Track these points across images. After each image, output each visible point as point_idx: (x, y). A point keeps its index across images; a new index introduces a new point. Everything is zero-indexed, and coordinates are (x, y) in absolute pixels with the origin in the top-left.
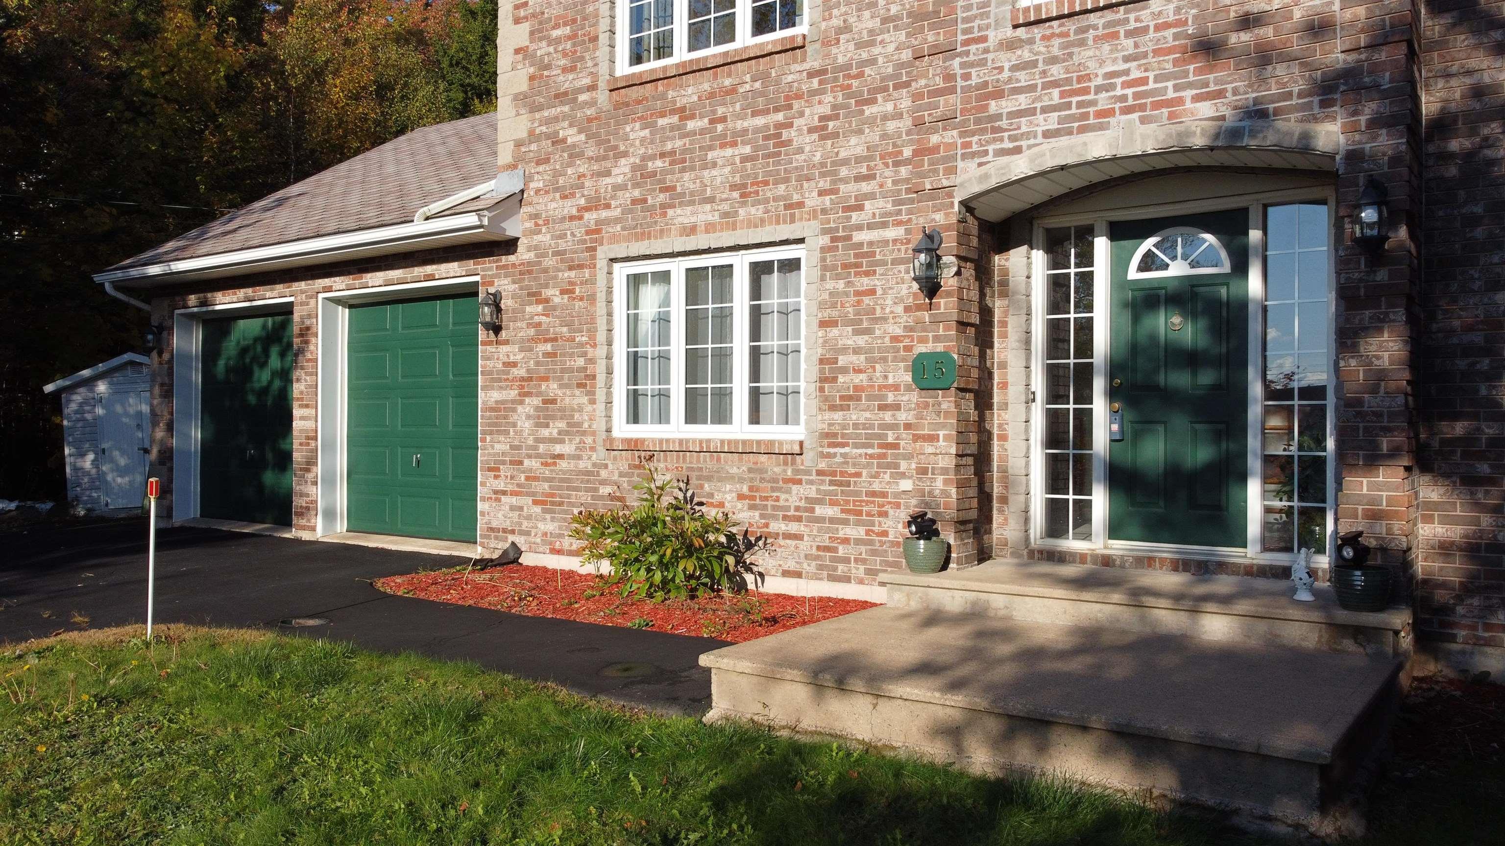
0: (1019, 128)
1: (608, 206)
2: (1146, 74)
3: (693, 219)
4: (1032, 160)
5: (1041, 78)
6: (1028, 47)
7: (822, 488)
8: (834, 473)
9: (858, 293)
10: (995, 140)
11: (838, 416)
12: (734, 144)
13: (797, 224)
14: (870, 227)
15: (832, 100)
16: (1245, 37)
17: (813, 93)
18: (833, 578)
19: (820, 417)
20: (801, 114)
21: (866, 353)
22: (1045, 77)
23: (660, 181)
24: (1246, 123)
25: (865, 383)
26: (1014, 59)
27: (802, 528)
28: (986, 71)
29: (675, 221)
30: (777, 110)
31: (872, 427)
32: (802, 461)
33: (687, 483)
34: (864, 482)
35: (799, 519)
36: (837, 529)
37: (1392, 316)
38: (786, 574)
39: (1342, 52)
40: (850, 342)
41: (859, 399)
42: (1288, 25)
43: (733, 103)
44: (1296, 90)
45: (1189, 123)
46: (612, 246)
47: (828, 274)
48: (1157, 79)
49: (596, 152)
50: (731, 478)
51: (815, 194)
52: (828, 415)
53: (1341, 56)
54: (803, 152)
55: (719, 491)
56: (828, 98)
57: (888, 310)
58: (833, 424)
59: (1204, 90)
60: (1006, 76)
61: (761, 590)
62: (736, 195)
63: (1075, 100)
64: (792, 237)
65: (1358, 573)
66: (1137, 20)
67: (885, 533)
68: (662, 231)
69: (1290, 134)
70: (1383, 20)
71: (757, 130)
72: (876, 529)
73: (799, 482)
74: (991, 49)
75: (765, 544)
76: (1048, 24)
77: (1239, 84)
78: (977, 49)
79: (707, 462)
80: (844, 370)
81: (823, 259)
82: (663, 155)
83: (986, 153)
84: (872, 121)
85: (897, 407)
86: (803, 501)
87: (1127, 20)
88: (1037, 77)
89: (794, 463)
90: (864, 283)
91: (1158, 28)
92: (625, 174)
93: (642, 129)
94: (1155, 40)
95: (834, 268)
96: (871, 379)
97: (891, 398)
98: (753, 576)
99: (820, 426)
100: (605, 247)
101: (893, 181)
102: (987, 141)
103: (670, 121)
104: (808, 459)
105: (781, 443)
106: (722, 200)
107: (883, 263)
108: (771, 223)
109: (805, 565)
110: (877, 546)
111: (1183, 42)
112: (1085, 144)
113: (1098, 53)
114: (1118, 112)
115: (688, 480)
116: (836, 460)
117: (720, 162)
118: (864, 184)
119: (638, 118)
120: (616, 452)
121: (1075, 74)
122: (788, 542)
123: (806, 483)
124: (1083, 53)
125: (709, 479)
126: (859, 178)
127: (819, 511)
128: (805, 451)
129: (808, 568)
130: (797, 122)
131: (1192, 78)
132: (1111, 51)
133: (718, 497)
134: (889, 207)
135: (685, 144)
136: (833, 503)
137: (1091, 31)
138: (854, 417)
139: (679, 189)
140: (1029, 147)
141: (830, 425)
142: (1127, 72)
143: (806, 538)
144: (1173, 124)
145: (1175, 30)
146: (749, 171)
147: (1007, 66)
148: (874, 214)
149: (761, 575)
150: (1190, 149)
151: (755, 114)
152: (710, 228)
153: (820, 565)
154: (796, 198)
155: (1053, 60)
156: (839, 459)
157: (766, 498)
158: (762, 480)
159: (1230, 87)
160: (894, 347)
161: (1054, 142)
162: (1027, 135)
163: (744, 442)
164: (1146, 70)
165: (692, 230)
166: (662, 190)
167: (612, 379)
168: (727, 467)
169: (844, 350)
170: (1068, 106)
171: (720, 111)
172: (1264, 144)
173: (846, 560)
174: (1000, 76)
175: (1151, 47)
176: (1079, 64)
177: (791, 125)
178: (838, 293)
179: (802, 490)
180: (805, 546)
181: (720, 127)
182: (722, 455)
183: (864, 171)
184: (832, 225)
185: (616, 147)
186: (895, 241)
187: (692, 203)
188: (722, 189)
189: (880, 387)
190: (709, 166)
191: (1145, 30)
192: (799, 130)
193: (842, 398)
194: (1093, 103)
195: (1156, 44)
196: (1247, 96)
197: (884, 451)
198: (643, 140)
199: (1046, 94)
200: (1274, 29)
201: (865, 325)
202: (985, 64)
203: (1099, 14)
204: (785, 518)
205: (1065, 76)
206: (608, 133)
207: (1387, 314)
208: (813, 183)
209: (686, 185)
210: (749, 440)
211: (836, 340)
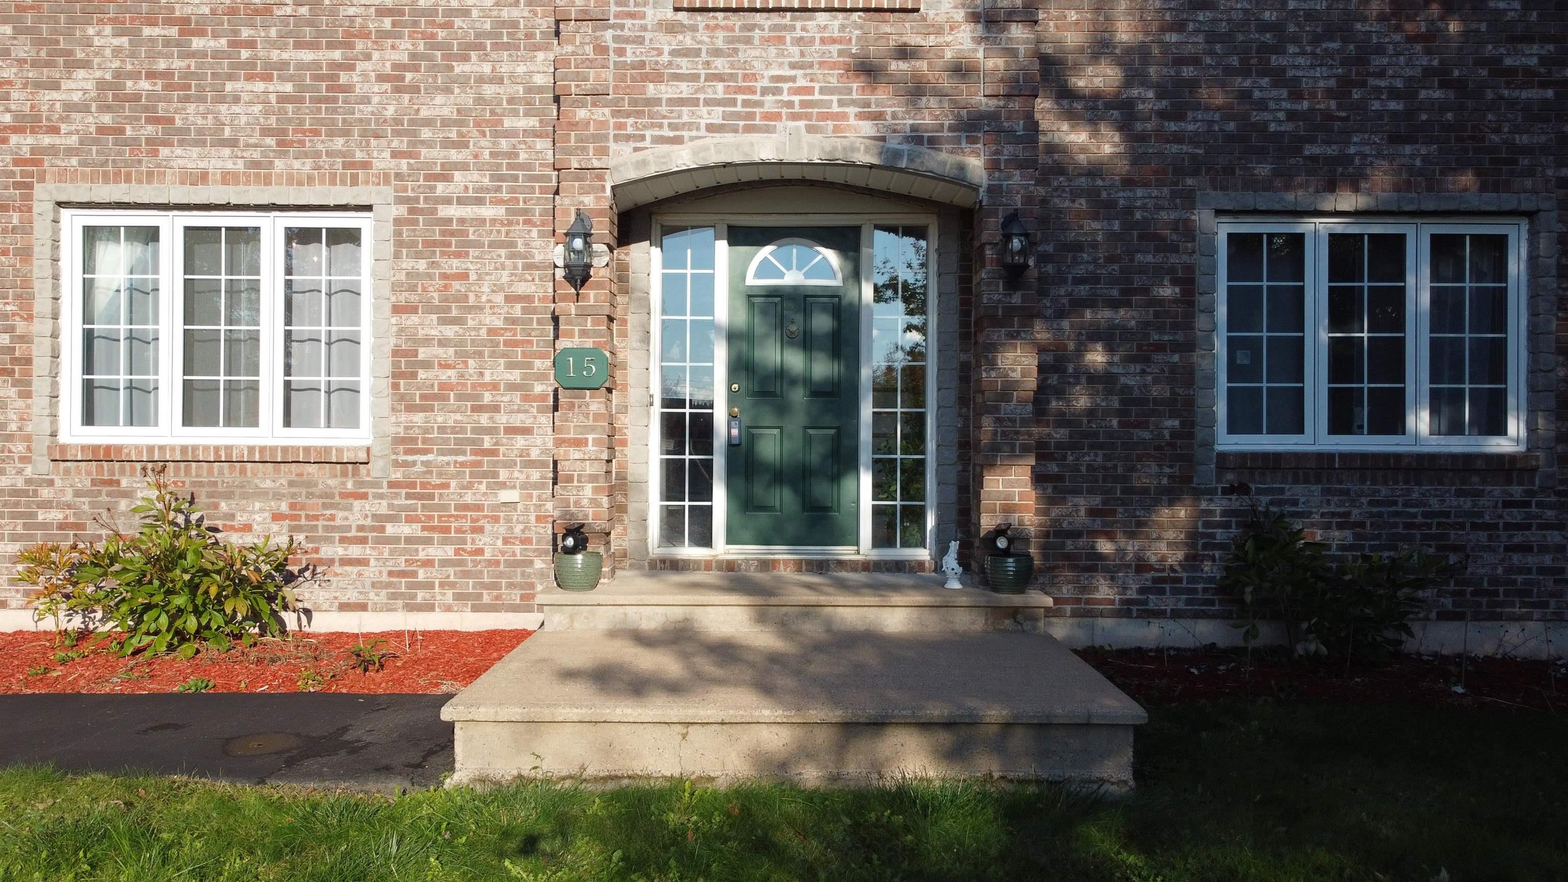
0: (679, 117)
1: (55, 130)
2: (812, 84)
3: (202, 165)
4: (695, 153)
5: (704, 69)
6: (691, 34)
7: (395, 502)
8: (413, 485)
9: (445, 276)
10: (653, 126)
11: (418, 418)
12: (267, 78)
13: (360, 188)
14: (461, 201)
15: (411, 47)
16: (903, 66)
17: (383, 34)
18: (413, 608)
19: (393, 419)
20: (368, 57)
21: (455, 346)
22: (708, 69)
23: (146, 109)
24: (905, 147)
25: (454, 380)
26: (674, 43)
27: (368, 551)
28: (643, 50)
29: (174, 164)
30: (331, 46)
31: (463, 430)
32: (368, 471)
33: (192, 502)
34: (453, 494)
35: (363, 541)
36: (417, 550)
37: (1023, 335)
38: (344, 607)
39: (985, 96)
40: (433, 332)
41: (446, 398)
42: (940, 63)
43: (265, 27)
44: (947, 123)
45: (853, 139)
46: (63, 185)
47: (404, 251)
48: (822, 91)
49: (33, 53)
50: (262, 494)
51: (387, 154)
52: (403, 417)
53: (984, 100)
54: (370, 103)
55: (244, 510)
56: (405, 44)
57: (484, 299)
58: (412, 428)
59: (866, 110)
60: (666, 60)
61: (306, 629)
62: (270, 141)
63: (740, 97)
64: (353, 202)
65: (1011, 560)
66: (804, 29)
67: (480, 552)
68: (150, 174)
69: (944, 163)
70: (1018, 74)
71: (301, 66)
72: (468, 547)
73: (364, 496)
74: (649, 27)
75: (314, 574)
76: (712, 14)
77: (897, 109)
78: (633, 24)
79: (226, 475)
80: (427, 365)
81: (398, 233)
82: (151, 75)
83: (643, 138)
84: (463, 81)
85: (495, 409)
86: (369, 519)
87: (793, 28)
88: (700, 67)
89: (355, 473)
90: (455, 265)
91: (823, 41)
92: (85, 92)
93: (115, 35)
94: (821, 52)
95: (413, 244)
96: (462, 376)
97: (487, 398)
98: (294, 616)
99: (393, 430)
100: (50, 185)
101: (491, 153)
102: (644, 126)
103: (163, 32)
104: (376, 469)
105: (340, 450)
106: (247, 145)
107: (478, 244)
108: (322, 182)
109: (372, 595)
110: (470, 566)
111: (847, 59)
112: (752, 144)
113: (764, 55)
114: (784, 117)
115: (193, 498)
116: (415, 469)
117: (245, 97)
118: (453, 151)
119: (109, 19)
120: (69, 464)
121: (740, 71)
122: (348, 569)
123: (374, 497)
124: (749, 52)
125: (229, 496)
126: (447, 144)
127: (391, 529)
128: (372, 459)
129: (376, 598)
130: (361, 66)
131: (855, 96)
132: (778, 55)
133: (241, 519)
134: (486, 181)
135: (189, 66)
136: (410, 520)
137: (757, 31)
138: (440, 419)
139: (178, 123)
140: (692, 139)
141: (406, 428)
142: (793, 79)
143: (372, 563)
144: (838, 137)
145: (840, 47)
146: (290, 115)
147: (667, 49)
148: (466, 187)
149: (307, 612)
150: (853, 165)
151: (298, 45)
152: (228, 178)
153: (393, 593)
154: (359, 156)
155: (717, 53)
156: (419, 468)
157: (316, 518)
158: (310, 495)
159: (889, 110)
160: (491, 340)
161: (718, 138)
162: (689, 126)
163: (285, 449)
164: (812, 80)
165: (203, 177)
166: (149, 121)
167: (58, 364)
168: (256, 481)
169: (427, 341)
170: (733, 102)
171: (246, 33)
172: (920, 169)
173: (429, 586)
174: (659, 59)
175: (816, 59)
176: (746, 62)
177: (352, 68)
178: (418, 274)
179: (367, 507)
180: (371, 572)
181: (245, 54)
182: (249, 465)
183: (453, 135)
184: (410, 193)
185: (70, 53)
186: (493, 221)
187: (202, 143)
188: (249, 132)
189: (474, 386)
190: (228, 99)
191: (812, 41)
192: (365, 75)
193: (423, 397)
194: (759, 104)
195: (822, 56)
196: (905, 122)
197: (480, 458)
198: (117, 51)
199: (709, 86)
200: (929, 64)
201: (454, 313)
202: (642, 43)
203: (765, 15)
204: (343, 540)
205: (729, 71)
206: (55, 31)
207: (1018, 333)
208: (383, 142)
209: (191, 119)
210: (292, 447)
211: (416, 328)
